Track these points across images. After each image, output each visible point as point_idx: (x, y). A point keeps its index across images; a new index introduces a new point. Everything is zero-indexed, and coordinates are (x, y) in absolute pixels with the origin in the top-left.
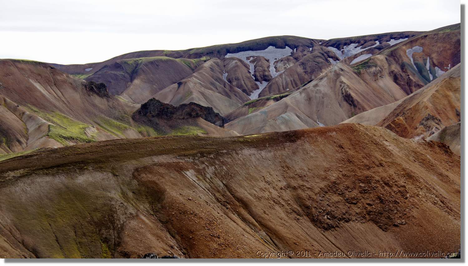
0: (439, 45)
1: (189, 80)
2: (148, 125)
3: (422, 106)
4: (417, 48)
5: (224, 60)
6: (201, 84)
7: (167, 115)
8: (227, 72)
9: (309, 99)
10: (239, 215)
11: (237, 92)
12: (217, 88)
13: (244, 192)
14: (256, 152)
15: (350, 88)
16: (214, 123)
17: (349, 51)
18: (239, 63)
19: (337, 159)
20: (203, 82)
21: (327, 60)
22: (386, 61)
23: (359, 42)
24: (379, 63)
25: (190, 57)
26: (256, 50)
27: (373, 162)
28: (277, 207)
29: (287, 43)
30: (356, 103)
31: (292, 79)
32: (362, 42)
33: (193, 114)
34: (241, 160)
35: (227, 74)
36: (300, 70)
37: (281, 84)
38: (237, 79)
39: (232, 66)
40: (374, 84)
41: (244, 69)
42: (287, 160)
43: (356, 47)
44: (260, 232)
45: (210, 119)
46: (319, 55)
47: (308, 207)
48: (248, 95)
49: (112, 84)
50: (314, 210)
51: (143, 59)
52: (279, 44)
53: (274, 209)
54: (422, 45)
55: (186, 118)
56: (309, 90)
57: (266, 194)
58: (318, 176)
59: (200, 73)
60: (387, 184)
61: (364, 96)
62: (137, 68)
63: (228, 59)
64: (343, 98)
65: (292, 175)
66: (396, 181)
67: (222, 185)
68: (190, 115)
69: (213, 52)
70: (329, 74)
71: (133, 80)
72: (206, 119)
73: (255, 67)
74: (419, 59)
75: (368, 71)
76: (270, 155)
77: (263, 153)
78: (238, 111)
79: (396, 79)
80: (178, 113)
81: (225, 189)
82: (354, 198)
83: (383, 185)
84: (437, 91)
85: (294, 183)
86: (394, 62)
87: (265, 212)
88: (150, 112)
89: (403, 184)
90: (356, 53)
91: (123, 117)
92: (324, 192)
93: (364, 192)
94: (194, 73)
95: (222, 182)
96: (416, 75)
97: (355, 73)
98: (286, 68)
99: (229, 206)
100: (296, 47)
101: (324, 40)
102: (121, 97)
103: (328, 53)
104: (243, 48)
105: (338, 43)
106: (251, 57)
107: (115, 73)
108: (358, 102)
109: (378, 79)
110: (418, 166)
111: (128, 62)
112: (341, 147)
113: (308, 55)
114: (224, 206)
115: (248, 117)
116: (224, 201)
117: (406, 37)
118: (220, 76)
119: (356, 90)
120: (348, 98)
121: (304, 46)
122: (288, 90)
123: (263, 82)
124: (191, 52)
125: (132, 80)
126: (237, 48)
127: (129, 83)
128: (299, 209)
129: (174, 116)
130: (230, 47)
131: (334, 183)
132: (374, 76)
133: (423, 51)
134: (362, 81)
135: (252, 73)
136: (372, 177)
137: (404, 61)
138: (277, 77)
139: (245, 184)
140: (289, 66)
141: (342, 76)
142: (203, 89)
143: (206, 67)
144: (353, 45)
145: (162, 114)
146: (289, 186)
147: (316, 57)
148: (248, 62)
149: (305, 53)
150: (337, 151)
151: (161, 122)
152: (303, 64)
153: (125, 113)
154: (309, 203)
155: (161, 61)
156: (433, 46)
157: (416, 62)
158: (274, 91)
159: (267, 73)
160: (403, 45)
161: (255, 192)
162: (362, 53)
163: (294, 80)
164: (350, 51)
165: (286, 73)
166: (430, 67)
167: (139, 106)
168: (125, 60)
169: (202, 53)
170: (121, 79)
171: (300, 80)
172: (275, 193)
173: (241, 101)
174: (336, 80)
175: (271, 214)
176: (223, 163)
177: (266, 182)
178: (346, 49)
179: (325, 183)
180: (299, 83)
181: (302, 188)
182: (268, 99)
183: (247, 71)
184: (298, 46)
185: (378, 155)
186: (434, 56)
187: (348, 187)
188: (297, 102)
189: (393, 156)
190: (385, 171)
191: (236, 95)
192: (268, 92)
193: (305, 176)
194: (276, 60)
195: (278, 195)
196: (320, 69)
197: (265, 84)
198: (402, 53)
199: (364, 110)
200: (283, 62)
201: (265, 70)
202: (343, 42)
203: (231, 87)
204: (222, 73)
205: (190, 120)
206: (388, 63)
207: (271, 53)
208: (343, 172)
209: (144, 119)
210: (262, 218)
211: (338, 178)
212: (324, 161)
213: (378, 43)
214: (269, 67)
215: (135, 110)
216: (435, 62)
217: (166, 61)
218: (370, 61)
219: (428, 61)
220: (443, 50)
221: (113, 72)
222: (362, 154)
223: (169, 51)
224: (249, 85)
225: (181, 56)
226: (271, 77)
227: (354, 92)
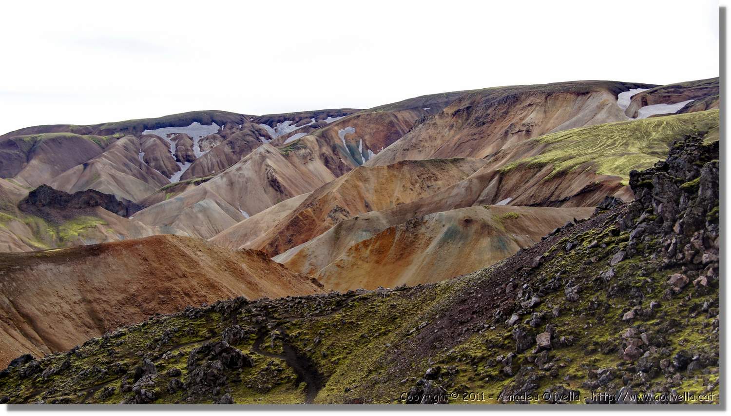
0: (372, 126)
1: (97, 161)
2: (37, 216)
3: (331, 197)
4: (350, 129)
5: (141, 137)
6: (112, 165)
7: (60, 204)
8: (144, 152)
9: (231, 184)
10: (22, 330)
11: (155, 174)
12: (131, 170)
13: (30, 308)
14: (53, 267)
15: (276, 172)
16: (116, 213)
17: (282, 129)
18: (158, 141)
19: (140, 271)
20: (115, 163)
21: (258, 139)
22: (316, 143)
23: (293, 120)
24: (309, 145)
25: (100, 133)
26: (178, 126)
27: (177, 274)
28: (66, 322)
29: (214, 119)
30: (282, 188)
31: (218, 160)
32: (297, 119)
33: (92, 202)
34: (34, 276)
35: (143, 154)
36: (227, 149)
37: (206, 165)
38: (156, 159)
39: (150, 145)
40: (303, 168)
41: (164, 149)
42: (87, 275)
43: (290, 125)
44: (41, 346)
45: (111, 207)
46: (250, 133)
47: (100, 320)
48: (168, 177)
49: (4, 164)
50: (106, 322)
51: (44, 136)
52: (205, 120)
53: (62, 323)
54: (355, 126)
55: (83, 207)
56: (231, 174)
57: (56, 309)
58: (117, 289)
59: (113, 152)
60: (187, 295)
61: (291, 180)
62: (35, 147)
63: (145, 136)
64: (268, 184)
65: (89, 288)
66: (197, 292)
67: (7, 301)
68: (88, 204)
69: (127, 129)
70: (254, 156)
71: (30, 160)
72: (106, 209)
73: (177, 146)
74: (352, 141)
75: (297, 153)
76: (68, 269)
77: (61, 268)
78: (154, 197)
79: (327, 162)
80: (73, 202)
81: (11, 306)
82: (151, 309)
83: (183, 295)
84: (346, 181)
85: (89, 297)
86: (325, 143)
87: (50, 327)
88: (40, 200)
89: (205, 294)
90: (290, 131)
91: (6, 206)
92: (122, 304)
93: (163, 302)
94: (104, 152)
95: (9, 299)
96: (348, 158)
97: (283, 155)
98: (212, 147)
99: (12, 323)
100: (224, 124)
101: (256, 116)
102: (14, 180)
103: (259, 130)
104: (163, 123)
105: (271, 120)
106: (172, 134)
107: (8, 151)
108: (285, 188)
109: (307, 162)
110: (228, 275)
111: (25, 139)
112: (145, 259)
113: (237, 133)
114: (6, 322)
115: (161, 205)
116: (7, 318)
117: (344, 115)
118: (136, 156)
119: (283, 174)
120: (274, 183)
121: (232, 122)
122: (214, 172)
123: (186, 163)
124: (103, 128)
125: (28, 160)
126: (156, 123)
127: (26, 164)
128: (91, 322)
129: (69, 205)
130: (148, 123)
131: (133, 295)
132: (303, 158)
133: (356, 132)
134: (290, 164)
135: (173, 152)
136: (172, 288)
137: (336, 142)
138: (201, 157)
139: (35, 299)
140: (215, 145)
141: (269, 158)
142: (113, 171)
143: (118, 146)
144: (287, 123)
145: (55, 203)
146: (84, 300)
147: (246, 135)
148: (168, 140)
149: (234, 130)
150: (141, 264)
151: (53, 212)
152: (231, 143)
153: (10, 202)
154: (102, 316)
155: (65, 138)
156: (366, 127)
157: (348, 144)
158: (198, 173)
159: (190, 153)
160: (335, 126)
161: (44, 307)
162: (296, 132)
163: (221, 161)
164: (284, 129)
165: (211, 153)
166: (363, 150)
167: (26, 193)
168: (21, 136)
169: (115, 130)
170: (16, 159)
171: (228, 160)
172: (66, 308)
173: (159, 185)
174: (261, 163)
175: (57, 327)
176: (13, 279)
177: (58, 296)
178: (279, 126)
179: (123, 295)
180: (226, 164)
181: (98, 301)
182: (188, 183)
183: (167, 151)
184: (226, 123)
185: (183, 267)
186: (367, 137)
187: (147, 299)
188: (218, 187)
189: (199, 267)
190: (188, 282)
191: (154, 177)
192: (191, 175)
193: (103, 289)
194: (200, 138)
195: (70, 308)
196: (251, 149)
197: (188, 165)
198: (333, 134)
199: (291, 196)
200: (208, 140)
201: (187, 150)
202: (277, 119)
203: (148, 169)
204: (137, 152)
205: (88, 209)
206: (319, 145)
207: (195, 130)
208: (144, 285)
209: (33, 208)
210: (47, 333)
211: (138, 290)
212: (126, 274)
213: (314, 120)
214: (192, 146)
215: (22, 198)
216: (368, 144)
217: (71, 138)
218: (300, 142)
219: (361, 143)
220: (376, 132)
221: (5, 151)
222: (167, 266)
223: (76, 126)
224: (169, 166)
225: (90, 133)
226: (195, 157)
227: (280, 176)
